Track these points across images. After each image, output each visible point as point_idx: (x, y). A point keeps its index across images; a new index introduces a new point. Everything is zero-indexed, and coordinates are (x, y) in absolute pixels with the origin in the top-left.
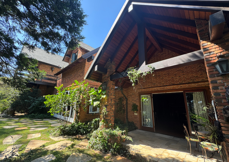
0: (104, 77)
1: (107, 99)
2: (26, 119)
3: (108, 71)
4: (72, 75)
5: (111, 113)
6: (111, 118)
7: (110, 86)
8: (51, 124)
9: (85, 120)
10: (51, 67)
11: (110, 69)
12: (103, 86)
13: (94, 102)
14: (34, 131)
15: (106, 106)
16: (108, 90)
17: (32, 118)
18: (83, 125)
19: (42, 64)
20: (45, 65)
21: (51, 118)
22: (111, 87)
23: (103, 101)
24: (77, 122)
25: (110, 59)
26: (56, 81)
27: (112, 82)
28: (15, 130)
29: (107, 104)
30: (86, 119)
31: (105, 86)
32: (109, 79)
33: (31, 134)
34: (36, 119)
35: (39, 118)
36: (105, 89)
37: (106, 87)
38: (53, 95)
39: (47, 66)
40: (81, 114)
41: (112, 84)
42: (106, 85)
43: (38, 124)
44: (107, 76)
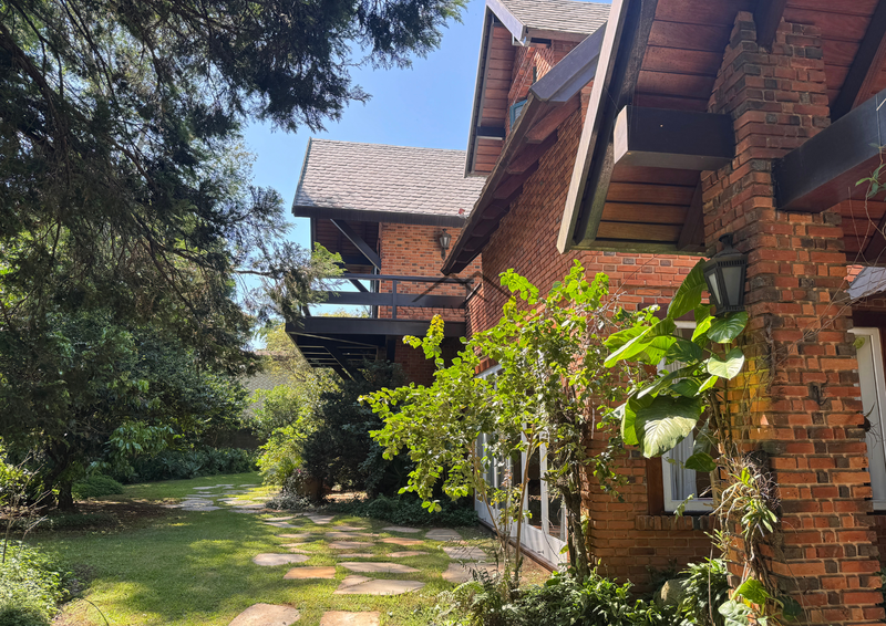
0: (717, 192)
1: (763, 387)
2: (354, 524)
3: (740, 135)
4: (526, 245)
5: (831, 521)
6: (831, 568)
7: (785, 269)
8: (446, 564)
9: (644, 559)
10: (431, 229)
11: (757, 106)
12: (713, 279)
13: (648, 424)
14: (354, 596)
15: (763, 457)
16: (760, 308)
17: (382, 518)
18: (621, 602)
19: (393, 226)
20: (405, 227)
21: (466, 525)
22: (798, 270)
23: (735, 409)
24: (580, 568)
25: (745, 17)
26: (464, 305)
27: (806, 220)
28: (286, 576)
29: (772, 435)
30: (650, 552)
31: (731, 274)
32: (767, 203)
33: (336, 609)
34: (396, 524)
35: (408, 524)
36: (734, 299)
37: (744, 279)
38: (404, 388)
39: (413, 230)
40: (600, 516)
41: (806, 243)
42: (743, 263)
43: (394, 555)
44: (734, 177)
